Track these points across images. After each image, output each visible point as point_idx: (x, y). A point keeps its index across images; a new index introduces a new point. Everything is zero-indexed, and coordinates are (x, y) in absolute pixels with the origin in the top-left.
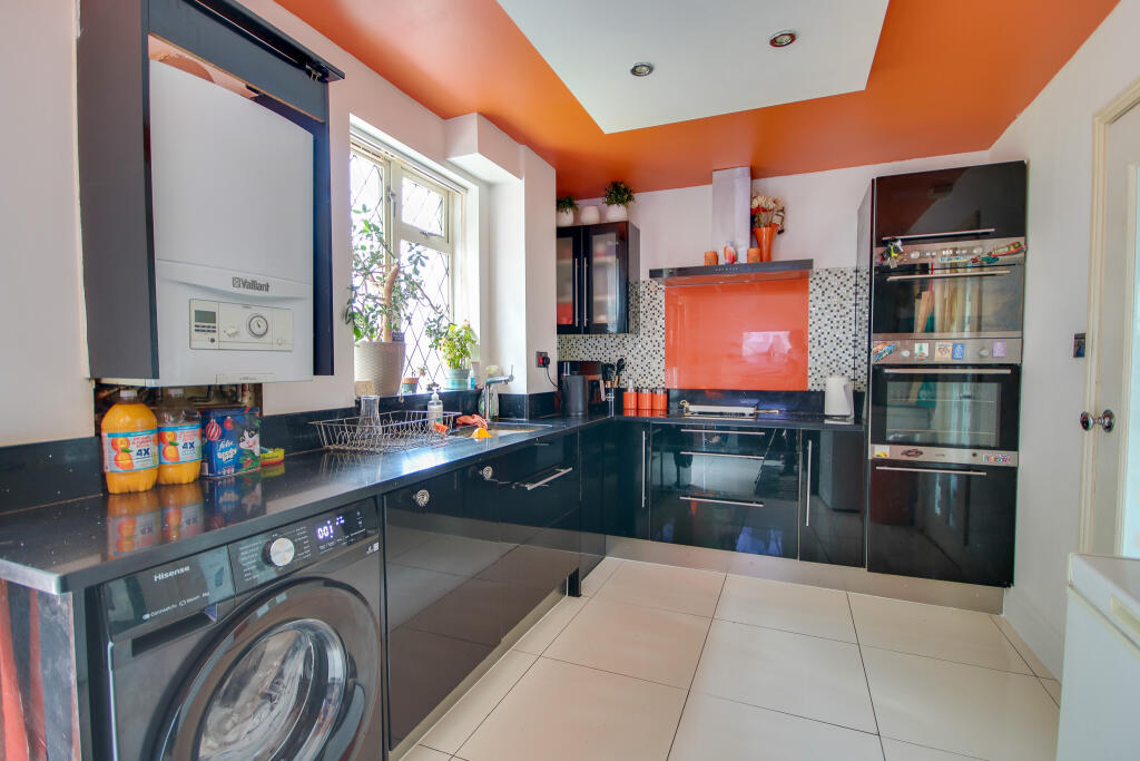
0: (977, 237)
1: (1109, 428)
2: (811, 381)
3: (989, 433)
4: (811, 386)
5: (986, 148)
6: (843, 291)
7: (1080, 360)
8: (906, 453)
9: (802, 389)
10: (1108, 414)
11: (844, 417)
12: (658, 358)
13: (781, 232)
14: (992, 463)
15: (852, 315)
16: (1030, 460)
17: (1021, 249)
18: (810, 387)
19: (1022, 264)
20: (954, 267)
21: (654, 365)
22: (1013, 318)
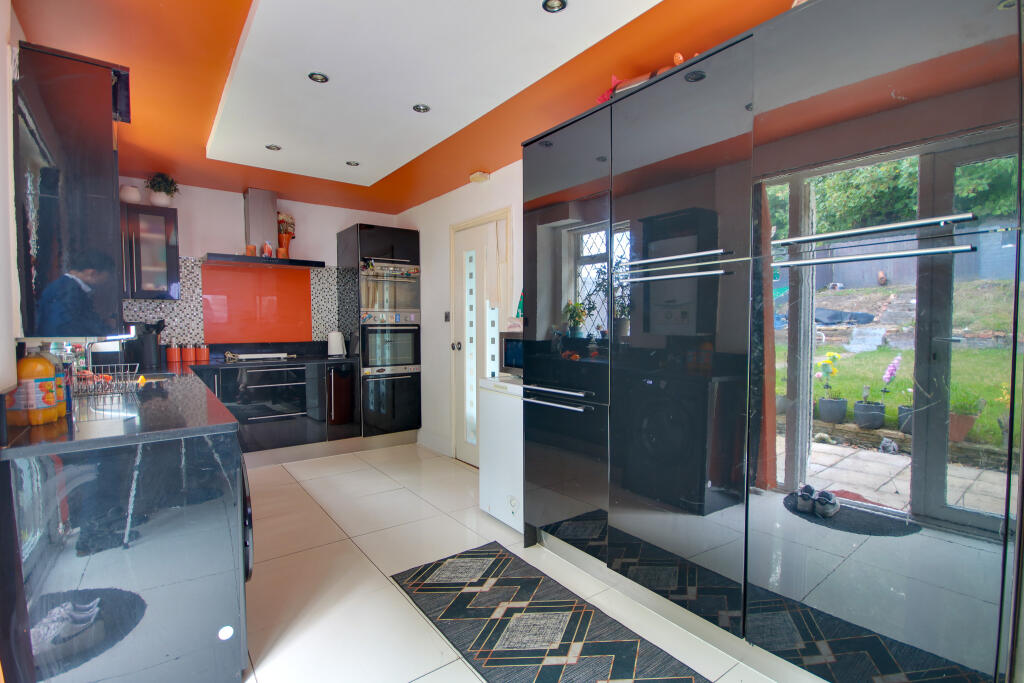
0: (393, 262)
1: (460, 349)
2: (314, 335)
3: (409, 358)
4: (316, 337)
5: (396, 214)
6: (330, 280)
7: (448, 323)
8: (378, 371)
9: (309, 340)
10: (459, 343)
11: (340, 356)
12: (197, 320)
13: (294, 238)
14: (412, 371)
15: (336, 295)
16: (426, 369)
17: (419, 271)
18: (314, 339)
19: (418, 279)
20: (395, 276)
21: (193, 325)
22: (415, 303)
